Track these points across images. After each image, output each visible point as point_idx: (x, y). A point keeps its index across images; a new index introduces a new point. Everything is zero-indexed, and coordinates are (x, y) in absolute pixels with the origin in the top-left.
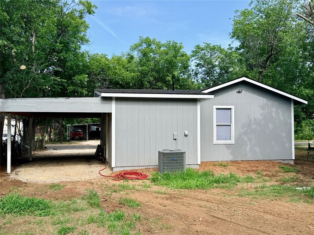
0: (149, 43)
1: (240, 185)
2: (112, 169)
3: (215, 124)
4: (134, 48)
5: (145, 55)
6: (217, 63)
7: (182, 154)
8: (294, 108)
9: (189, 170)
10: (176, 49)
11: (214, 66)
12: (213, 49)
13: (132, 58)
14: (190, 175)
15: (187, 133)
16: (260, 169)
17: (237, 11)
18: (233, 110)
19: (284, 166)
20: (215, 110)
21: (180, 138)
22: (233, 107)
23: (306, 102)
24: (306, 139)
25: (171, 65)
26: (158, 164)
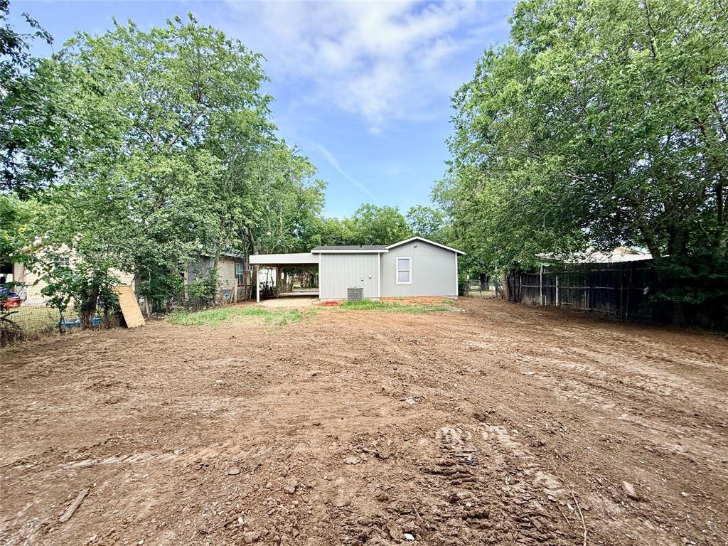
0: (368, 207)
4: (358, 212)
6: (427, 222)
7: (360, 290)
8: (458, 260)
9: (365, 300)
15: (370, 276)
17: (436, 181)
18: (410, 260)
20: (397, 260)
21: (366, 280)
22: (411, 258)
23: (466, 254)
26: (347, 297)
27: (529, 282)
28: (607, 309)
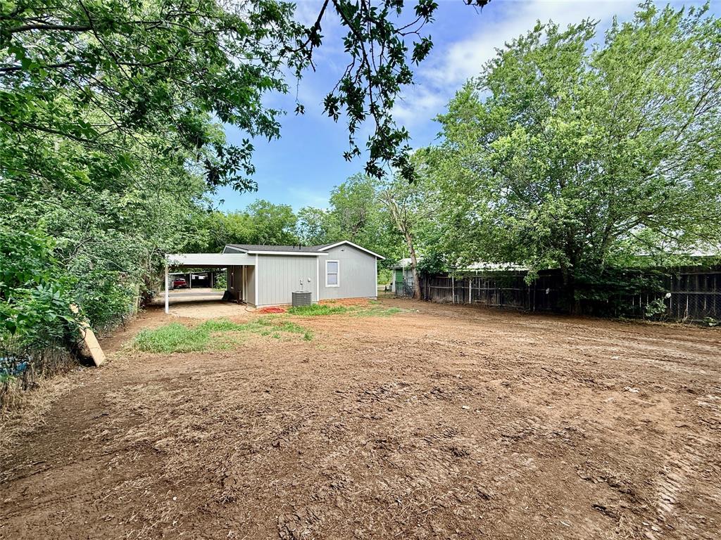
1: (348, 312)
2: (255, 307)
3: (326, 273)
5: (260, 214)
6: (319, 224)
7: (309, 294)
8: (377, 263)
9: (314, 305)
10: (287, 211)
11: (316, 226)
12: (315, 212)
13: (248, 216)
14: (315, 307)
15: (310, 279)
16: (357, 303)
17: (336, 187)
18: (338, 264)
19: (371, 301)
20: (326, 264)
21: (305, 283)
22: (338, 261)
23: (384, 258)
24: (382, 284)
25: (282, 224)
26: (291, 302)
27: (438, 284)
28: (514, 305)
